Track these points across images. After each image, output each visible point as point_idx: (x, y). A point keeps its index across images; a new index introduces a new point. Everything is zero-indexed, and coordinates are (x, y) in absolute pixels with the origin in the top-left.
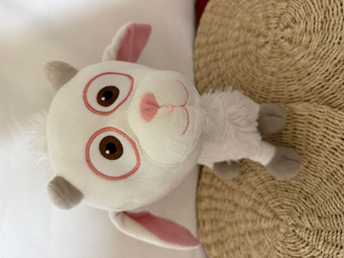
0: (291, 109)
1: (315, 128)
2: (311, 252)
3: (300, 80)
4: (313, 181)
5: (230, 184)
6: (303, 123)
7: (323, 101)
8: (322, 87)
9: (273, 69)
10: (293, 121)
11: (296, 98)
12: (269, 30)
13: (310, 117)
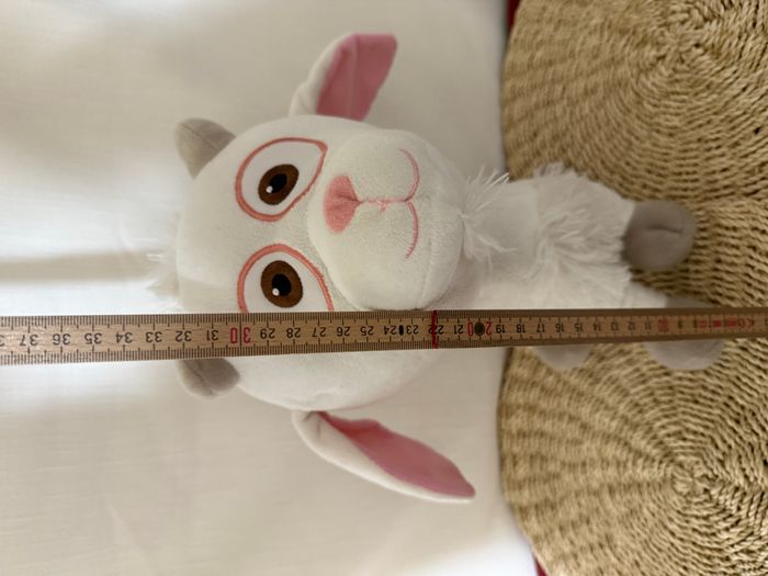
0: (711, 215)
1: (764, 258)
2: (744, 540)
5: (574, 380)
6: (737, 247)
9: (676, 121)
10: (714, 242)
11: (726, 187)
12: (669, 30)
13: (753, 234)
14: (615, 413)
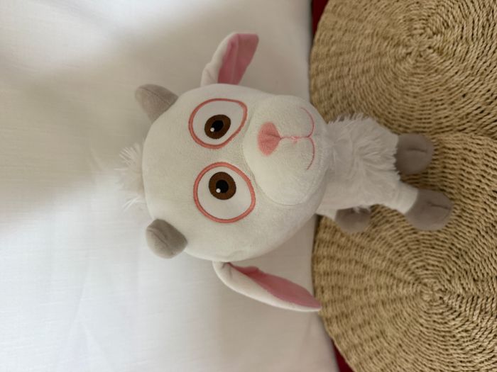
0: (440, 142)
1: (470, 166)
2: (464, 325)
3: (453, 103)
4: (468, 234)
5: (357, 240)
6: (455, 160)
7: (483, 131)
8: (482, 112)
9: (418, 90)
10: (442, 157)
11: (447, 127)
12: (413, 38)
13: (465, 152)
14: (385, 257)
